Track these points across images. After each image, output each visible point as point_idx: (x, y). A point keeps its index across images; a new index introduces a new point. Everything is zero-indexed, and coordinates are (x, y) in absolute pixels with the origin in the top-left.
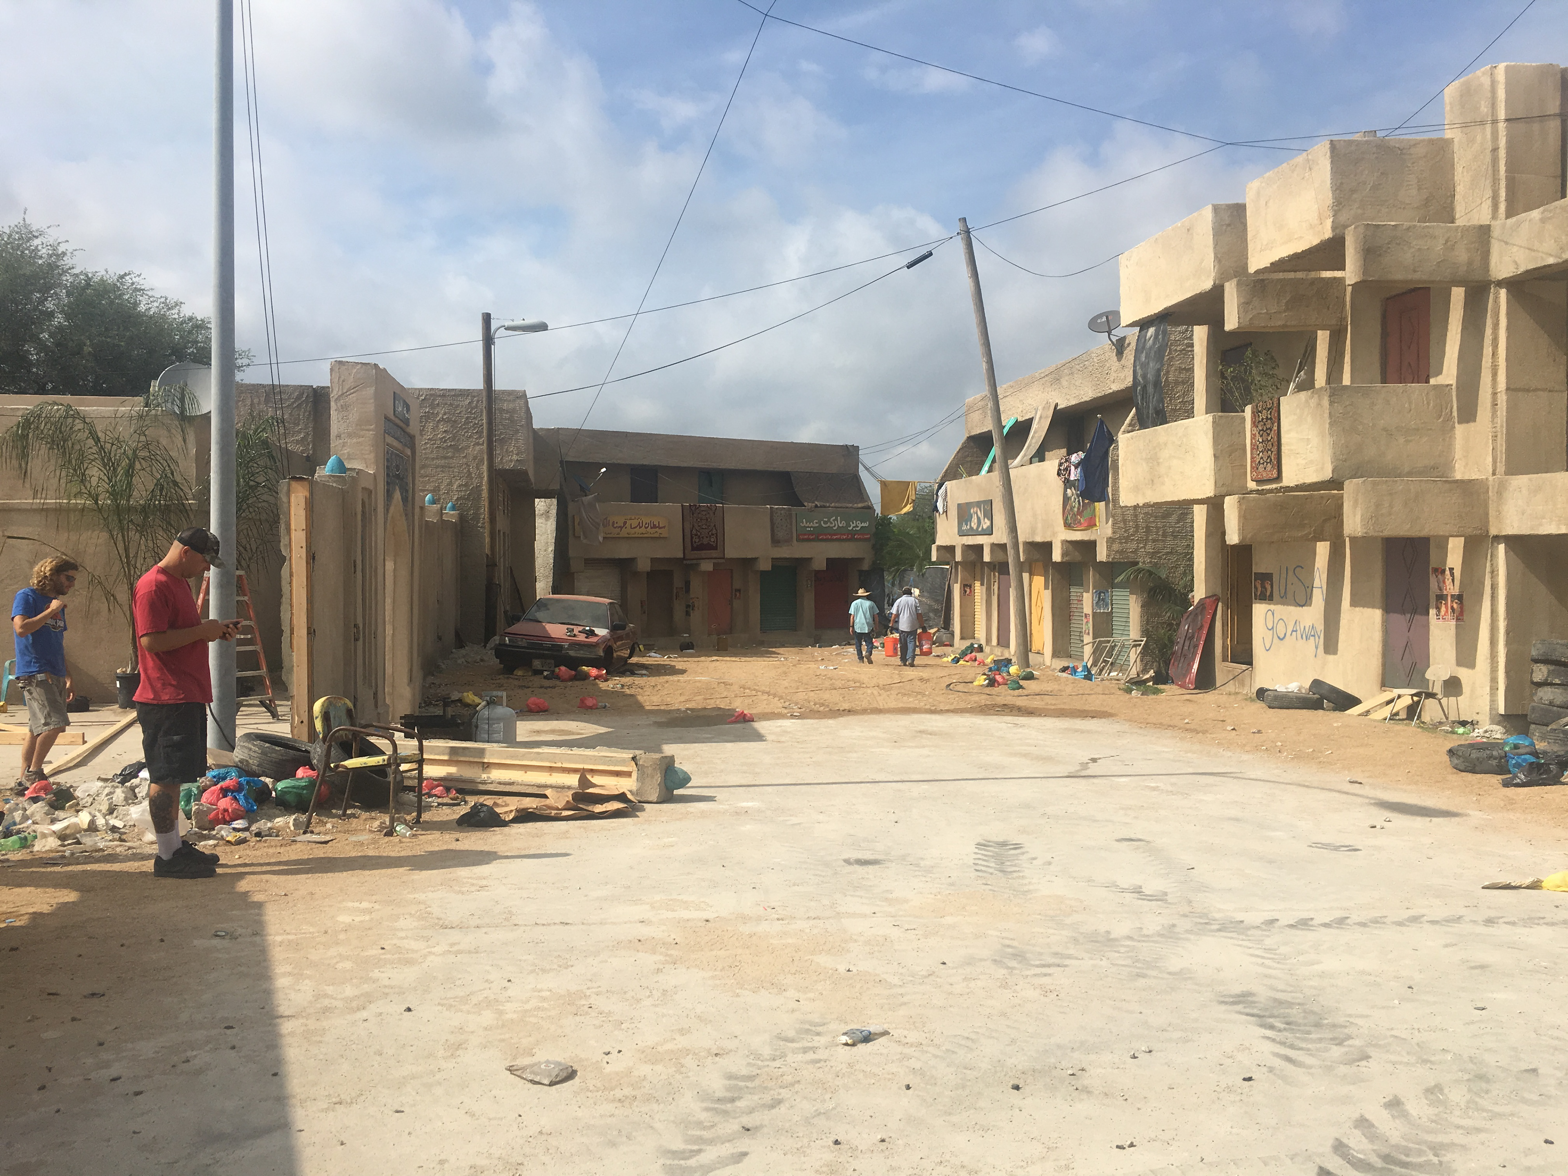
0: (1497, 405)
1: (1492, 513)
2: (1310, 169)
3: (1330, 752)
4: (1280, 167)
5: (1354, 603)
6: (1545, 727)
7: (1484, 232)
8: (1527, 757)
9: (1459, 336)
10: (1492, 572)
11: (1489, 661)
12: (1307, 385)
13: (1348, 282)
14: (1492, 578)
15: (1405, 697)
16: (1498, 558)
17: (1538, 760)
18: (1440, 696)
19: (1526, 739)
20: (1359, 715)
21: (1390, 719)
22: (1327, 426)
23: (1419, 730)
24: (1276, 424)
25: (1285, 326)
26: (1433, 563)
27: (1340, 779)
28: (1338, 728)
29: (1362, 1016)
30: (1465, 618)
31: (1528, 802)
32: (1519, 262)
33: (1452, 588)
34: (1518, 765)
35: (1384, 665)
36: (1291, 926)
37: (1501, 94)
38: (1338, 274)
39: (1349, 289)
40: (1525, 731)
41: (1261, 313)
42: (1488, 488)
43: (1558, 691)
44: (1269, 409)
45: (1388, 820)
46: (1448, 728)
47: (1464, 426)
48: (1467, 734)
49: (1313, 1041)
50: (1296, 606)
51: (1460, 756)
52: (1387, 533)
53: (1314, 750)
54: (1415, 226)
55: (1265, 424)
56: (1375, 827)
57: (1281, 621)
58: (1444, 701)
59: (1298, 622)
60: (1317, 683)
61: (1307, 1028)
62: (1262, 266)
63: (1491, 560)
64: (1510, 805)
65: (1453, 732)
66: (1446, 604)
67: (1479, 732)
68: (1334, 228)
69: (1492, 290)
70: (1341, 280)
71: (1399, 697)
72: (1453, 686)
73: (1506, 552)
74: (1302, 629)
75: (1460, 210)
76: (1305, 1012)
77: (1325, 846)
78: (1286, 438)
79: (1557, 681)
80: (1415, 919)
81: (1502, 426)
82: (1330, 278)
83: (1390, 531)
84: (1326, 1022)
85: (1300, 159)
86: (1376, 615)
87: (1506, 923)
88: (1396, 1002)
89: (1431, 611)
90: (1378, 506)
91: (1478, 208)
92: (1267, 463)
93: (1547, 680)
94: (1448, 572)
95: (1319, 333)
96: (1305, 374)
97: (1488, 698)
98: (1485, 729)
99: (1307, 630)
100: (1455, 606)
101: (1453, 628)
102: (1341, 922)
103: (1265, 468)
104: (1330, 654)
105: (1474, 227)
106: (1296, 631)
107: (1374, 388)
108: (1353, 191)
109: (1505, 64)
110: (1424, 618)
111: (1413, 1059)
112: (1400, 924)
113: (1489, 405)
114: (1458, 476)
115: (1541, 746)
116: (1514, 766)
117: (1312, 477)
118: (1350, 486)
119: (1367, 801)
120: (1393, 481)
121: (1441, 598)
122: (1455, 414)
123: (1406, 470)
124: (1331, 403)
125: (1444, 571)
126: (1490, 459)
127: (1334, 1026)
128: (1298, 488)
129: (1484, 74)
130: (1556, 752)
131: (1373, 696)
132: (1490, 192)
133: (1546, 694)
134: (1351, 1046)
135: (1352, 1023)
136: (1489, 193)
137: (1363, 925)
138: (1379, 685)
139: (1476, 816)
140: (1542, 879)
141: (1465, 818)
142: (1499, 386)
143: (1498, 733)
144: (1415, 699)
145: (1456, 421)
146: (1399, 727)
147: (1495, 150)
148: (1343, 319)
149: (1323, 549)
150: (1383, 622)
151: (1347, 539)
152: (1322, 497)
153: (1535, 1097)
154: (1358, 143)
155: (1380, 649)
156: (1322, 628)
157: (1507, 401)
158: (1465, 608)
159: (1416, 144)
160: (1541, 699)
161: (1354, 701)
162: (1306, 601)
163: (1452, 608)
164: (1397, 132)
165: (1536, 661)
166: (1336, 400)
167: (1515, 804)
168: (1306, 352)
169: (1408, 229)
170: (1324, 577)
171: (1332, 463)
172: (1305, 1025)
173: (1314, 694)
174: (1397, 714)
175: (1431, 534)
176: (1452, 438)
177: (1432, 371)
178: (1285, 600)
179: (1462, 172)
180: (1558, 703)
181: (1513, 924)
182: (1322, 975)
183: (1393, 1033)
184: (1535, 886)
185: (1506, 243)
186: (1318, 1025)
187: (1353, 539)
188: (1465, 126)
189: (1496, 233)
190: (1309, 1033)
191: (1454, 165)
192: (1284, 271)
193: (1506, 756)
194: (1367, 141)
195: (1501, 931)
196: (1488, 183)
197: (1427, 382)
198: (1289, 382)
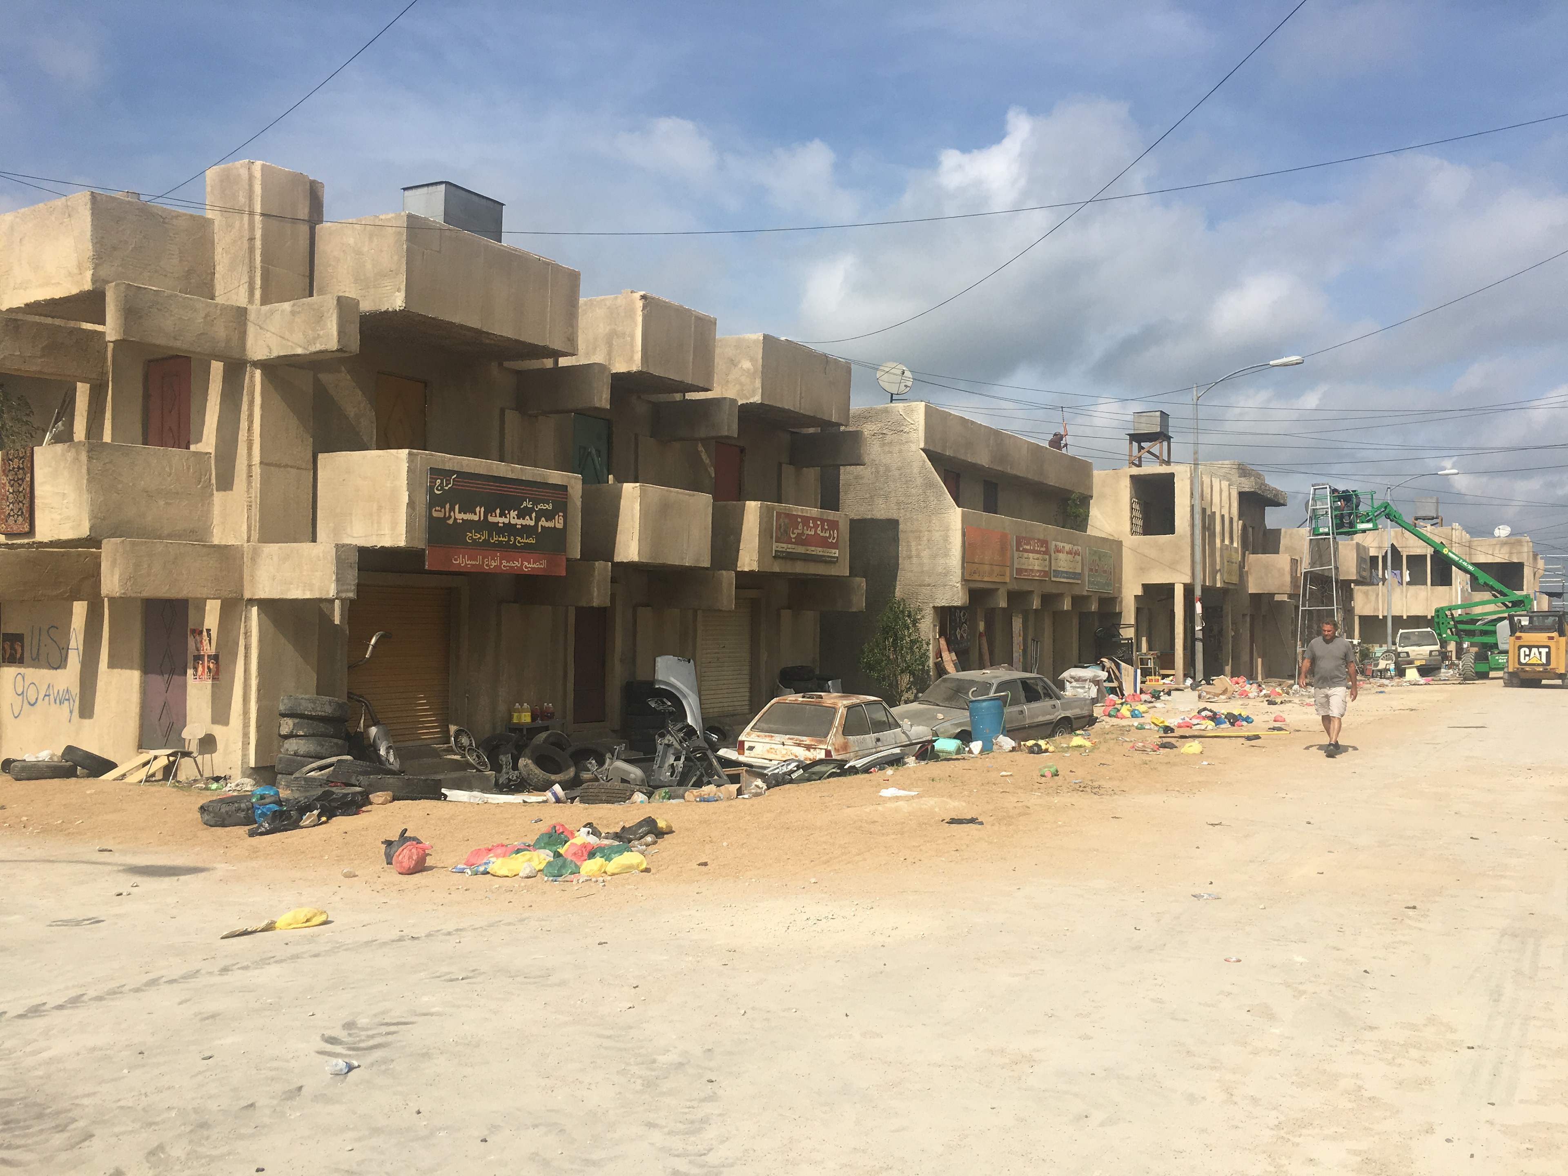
0: (251, 476)
1: (246, 578)
2: (69, 216)
3: (81, 821)
4: (37, 206)
5: (111, 665)
6: (289, 776)
7: (241, 314)
8: (271, 806)
9: (218, 407)
10: (246, 633)
11: (242, 717)
12: (65, 437)
13: (108, 338)
14: (245, 638)
15: (162, 757)
16: (251, 620)
17: (281, 808)
18: (195, 755)
19: (271, 789)
20: (114, 780)
21: (146, 781)
22: (85, 481)
23: (175, 790)
24: (29, 475)
25: (40, 372)
26: (191, 626)
27: (88, 850)
28: (91, 794)
29: (88, 1095)
30: (220, 677)
31: (270, 848)
32: (272, 347)
33: (209, 649)
34: (263, 815)
35: (142, 727)
36: (20, 1016)
37: (258, 189)
38: (99, 328)
39: (111, 346)
40: (273, 783)
41: (13, 355)
42: (243, 554)
43: (302, 742)
44: (21, 458)
45: (135, 885)
46: (202, 785)
47: (221, 493)
48: (220, 789)
49: (33, 1135)
50: (50, 669)
51: (210, 812)
52: (146, 594)
53: (63, 822)
54: (176, 296)
55: (16, 474)
56: (121, 894)
57: (32, 685)
58: (199, 759)
59: (51, 687)
60: (70, 750)
61: (28, 1123)
62: (15, 305)
63: (245, 622)
64: (254, 853)
65: (207, 789)
66: (203, 664)
67: (231, 785)
68: (94, 281)
69: (248, 369)
70: (102, 334)
71: (156, 758)
72: (208, 743)
73: (259, 615)
74: (56, 695)
75: (219, 288)
76: (26, 1106)
77: (66, 923)
78: (40, 490)
79: (301, 733)
80: (153, 982)
81: (256, 497)
82: (90, 331)
83: (149, 592)
84: (49, 1110)
85: (60, 202)
86: (134, 677)
87: (239, 968)
88: (125, 1071)
89: (188, 671)
90: (137, 566)
91: (236, 290)
92: (18, 515)
93: (292, 732)
94: (205, 633)
95: (79, 384)
96: (63, 425)
97: (240, 753)
98: (236, 783)
99: (61, 693)
100: (211, 666)
101: (209, 687)
102: (75, 1001)
103: (16, 521)
104: (85, 718)
105: (232, 307)
106: (49, 695)
107: (134, 449)
108: (115, 248)
109: (262, 162)
110: (182, 678)
111: (137, 1125)
112: (137, 990)
113: (244, 476)
114: (216, 541)
115: (284, 794)
116: (260, 816)
117: (67, 533)
118: (109, 546)
119: (116, 868)
120: (152, 542)
121: (198, 658)
122: (214, 481)
123: (166, 532)
124: (90, 458)
125: (201, 632)
126: (245, 527)
127: (58, 1113)
128: (52, 544)
129: (242, 166)
130: (296, 799)
131: (130, 759)
132: (247, 277)
133: (292, 745)
134: (75, 1129)
135: (77, 1105)
136: (245, 279)
137: (99, 998)
138: (136, 750)
139: (222, 868)
140: (274, 919)
141: (211, 872)
142: (254, 459)
143: (248, 785)
144: (171, 759)
145: (214, 488)
146: (154, 789)
147: (252, 239)
148: (104, 374)
149: (80, 609)
150: (141, 683)
151: (106, 599)
152: (79, 554)
153: (251, 1131)
154: (120, 202)
155: (138, 710)
156: (78, 690)
157: (261, 475)
158: (221, 668)
159: (178, 216)
160: (287, 750)
161: (110, 766)
162: (61, 663)
163: (209, 667)
164: (160, 200)
165: (284, 715)
166: (95, 457)
167: (258, 852)
168: (64, 401)
169: (169, 297)
170: (81, 637)
171: (90, 520)
172: (25, 1120)
173: (67, 761)
174: (153, 775)
175: (190, 595)
176: (211, 504)
177: (192, 439)
178: (37, 662)
179: (222, 254)
180: (302, 753)
181: (246, 968)
182: (51, 1061)
183: (121, 1104)
184: (269, 928)
185: (261, 328)
186: (40, 1116)
187: (112, 600)
188: (224, 210)
189: (252, 316)
190: (28, 1127)
191: (214, 244)
192: (40, 315)
193: (253, 807)
194: (129, 202)
195: (235, 978)
196: (246, 269)
197: (188, 448)
198: (45, 432)
